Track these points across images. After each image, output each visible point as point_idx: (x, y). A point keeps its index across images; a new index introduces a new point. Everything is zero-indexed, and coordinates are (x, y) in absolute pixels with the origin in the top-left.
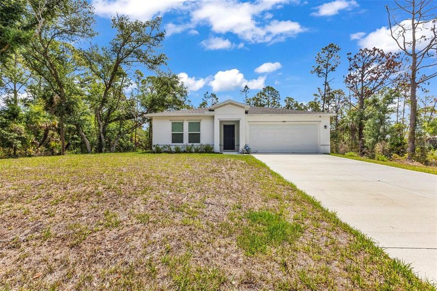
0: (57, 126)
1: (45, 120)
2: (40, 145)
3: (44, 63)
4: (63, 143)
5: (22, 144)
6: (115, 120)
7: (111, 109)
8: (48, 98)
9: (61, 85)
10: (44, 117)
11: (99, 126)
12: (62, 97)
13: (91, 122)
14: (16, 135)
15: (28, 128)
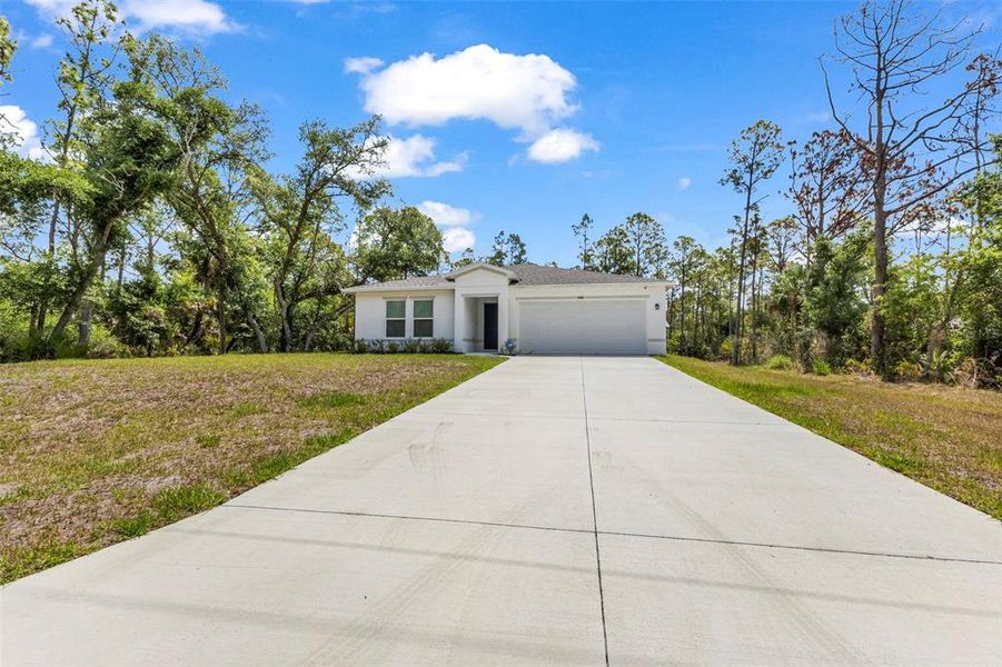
0: (215, 308)
1: (197, 299)
2: (188, 341)
3: (194, 208)
4: (223, 339)
5: (160, 338)
6: (309, 296)
7: (301, 277)
8: (201, 262)
9: (220, 241)
10: (195, 292)
11: (281, 306)
12: (221, 260)
13: (269, 301)
14: (152, 324)
15: (170, 312)
